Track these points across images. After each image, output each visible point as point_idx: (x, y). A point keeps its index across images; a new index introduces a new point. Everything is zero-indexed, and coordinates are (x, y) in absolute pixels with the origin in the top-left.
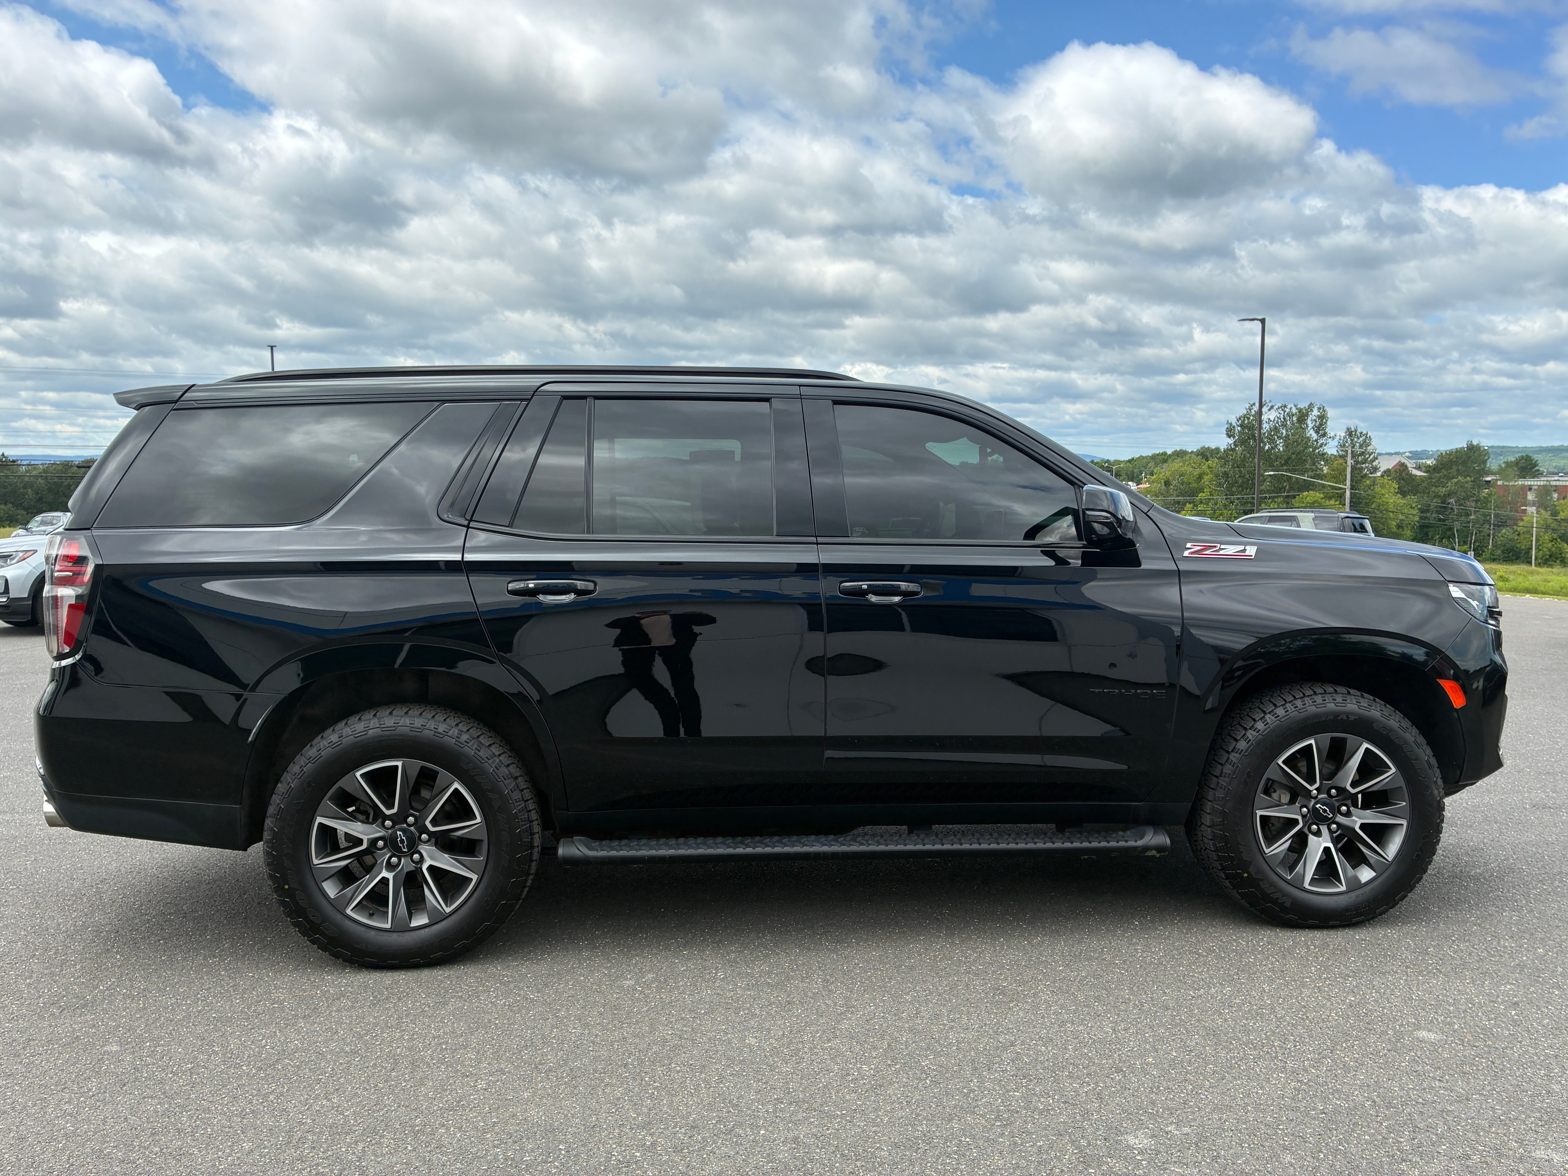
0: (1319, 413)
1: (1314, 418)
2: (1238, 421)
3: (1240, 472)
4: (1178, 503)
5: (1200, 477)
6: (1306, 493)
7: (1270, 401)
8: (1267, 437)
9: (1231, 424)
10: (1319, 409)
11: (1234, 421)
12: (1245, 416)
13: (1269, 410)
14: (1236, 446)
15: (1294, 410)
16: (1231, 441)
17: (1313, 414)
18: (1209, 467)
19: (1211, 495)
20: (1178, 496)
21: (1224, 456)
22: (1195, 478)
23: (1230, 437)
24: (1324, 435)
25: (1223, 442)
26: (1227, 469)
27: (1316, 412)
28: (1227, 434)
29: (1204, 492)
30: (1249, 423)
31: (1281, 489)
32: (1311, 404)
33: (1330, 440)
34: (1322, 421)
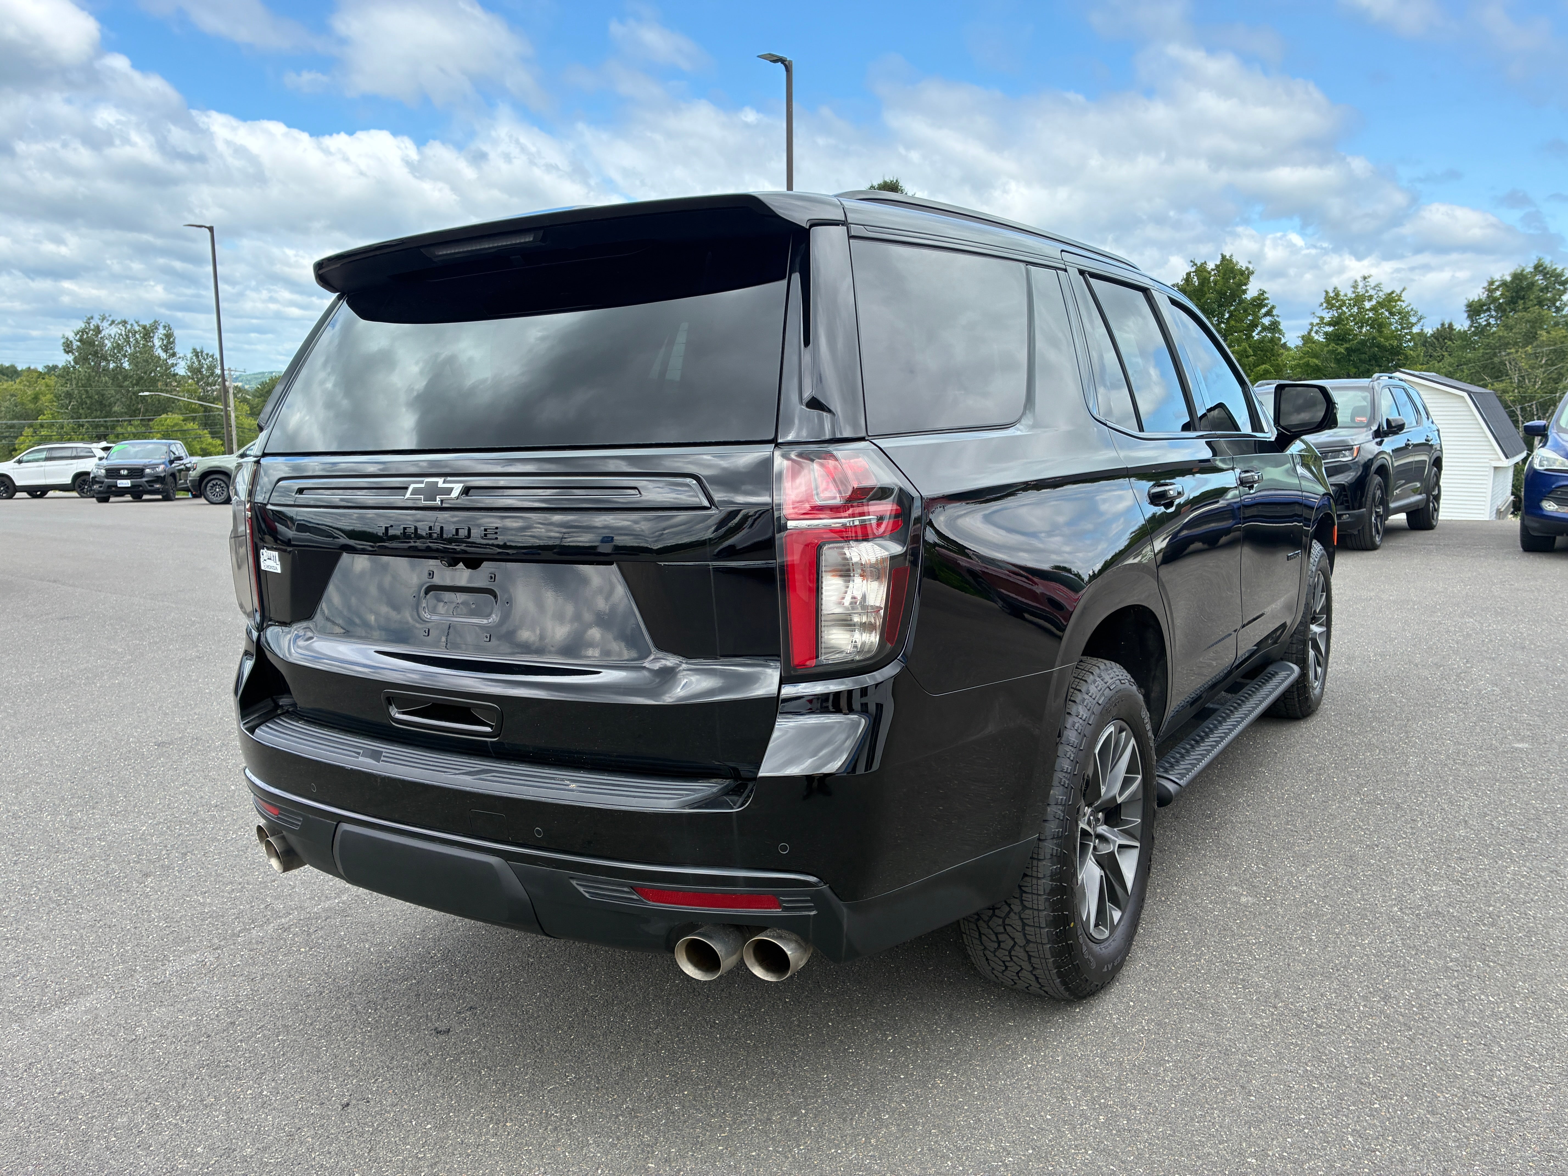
0: (165, 332)
1: (161, 336)
2: (76, 335)
3: (87, 392)
4: (12, 426)
5: (36, 398)
6: (164, 416)
7: (110, 316)
8: (110, 355)
9: (67, 339)
10: (165, 327)
11: (71, 336)
12: (83, 331)
13: (111, 325)
14: (76, 362)
15: (137, 328)
16: (70, 358)
17: (159, 331)
18: (47, 386)
19: (54, 418)
20: (12, 419)
21: (65, 373)
22: (29, 398)
23: (67, 352)
24: (174, 355)
25: (62, 359)
26: (68, 388)
27: (161, 331)
28: (65, 350)
29: (44, 415)
30: (88, 337)
31: (134, 411)
32: (155, 322)
33: (180, 361)
34: (169, 339)
